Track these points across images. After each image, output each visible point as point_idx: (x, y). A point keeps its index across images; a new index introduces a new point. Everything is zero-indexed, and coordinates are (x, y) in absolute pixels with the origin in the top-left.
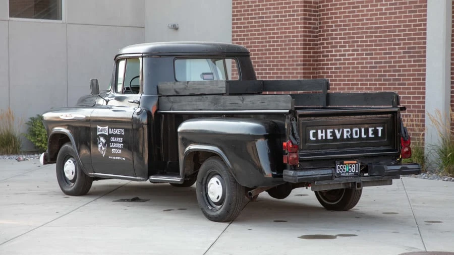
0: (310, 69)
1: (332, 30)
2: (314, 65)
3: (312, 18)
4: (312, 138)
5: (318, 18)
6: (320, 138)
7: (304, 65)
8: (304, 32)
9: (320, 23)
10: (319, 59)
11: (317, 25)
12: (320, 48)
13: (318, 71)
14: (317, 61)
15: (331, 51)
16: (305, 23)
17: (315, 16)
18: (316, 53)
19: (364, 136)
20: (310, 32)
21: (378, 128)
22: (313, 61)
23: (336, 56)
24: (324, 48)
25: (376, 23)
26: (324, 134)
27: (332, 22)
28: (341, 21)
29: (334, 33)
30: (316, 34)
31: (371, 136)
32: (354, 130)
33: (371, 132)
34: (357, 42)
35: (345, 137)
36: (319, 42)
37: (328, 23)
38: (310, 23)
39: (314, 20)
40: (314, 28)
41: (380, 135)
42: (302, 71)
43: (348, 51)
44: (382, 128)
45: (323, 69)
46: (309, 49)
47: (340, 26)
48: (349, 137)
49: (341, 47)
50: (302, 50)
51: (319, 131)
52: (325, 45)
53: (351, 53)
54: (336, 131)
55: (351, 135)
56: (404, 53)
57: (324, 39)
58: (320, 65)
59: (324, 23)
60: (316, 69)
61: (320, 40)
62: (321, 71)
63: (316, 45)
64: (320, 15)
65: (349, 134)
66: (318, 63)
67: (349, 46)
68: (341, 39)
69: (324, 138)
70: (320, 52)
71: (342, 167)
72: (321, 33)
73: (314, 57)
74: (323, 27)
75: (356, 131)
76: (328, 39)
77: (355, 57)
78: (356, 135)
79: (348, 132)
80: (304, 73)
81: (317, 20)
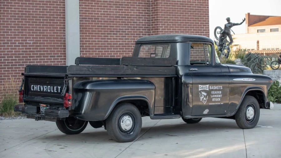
4: (32, 90)
6: (35, 90)
19: (52, 91)
21: (58, 87)
26: (36, 88)
31: (55, 91)
32: (48, 87)
33: (55, 89)
35: (45, 91)
41: (59, 91)
44: (60, 87)
48: (46, 91)
51: (35, 86)
54: (41, 86)
55: (47, 89)
65: (46, 89)
69: (36, 90)
71: (43, 108)
75: (49, 88)
78: (49, 90)
79: (46, 87)
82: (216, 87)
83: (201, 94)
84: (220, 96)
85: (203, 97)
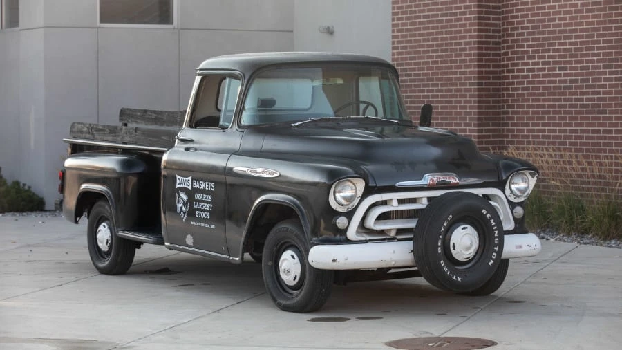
0: (488, 90)
1: (518, 35)
2: (496, 84)
3: (491, 16)
5: (501, 16)
7: (479, 84)
8: (479, 36)
9: (503, 24)
10: (502, 75)
11: (500, 27)
12: (503, 60)
13: (501, 93)
14: (499, 78)
15: (517, 65)
16: (479, 24)
17: (495, 13)
18: (499, 66)
20: (487, 37)
22: (494, 78)
23: (523, 70)
24: (509, 59)
25: (570, 25)
27: (519, 23)
28: (529, 22)
29: (520, 38)
30: (497, 40)
34: (548, 51)
36: (502, 51)
37: (513, 23)
38: (487, 25)
39: (494, 19)
40: (494, 31)
42: (477, 93)
43: (538, 63)
45: (507, 89)
46: (487, 61)
47: (527, 28)
49: (529, 58)
50: (476, 63)
52: (510, 55)
53: (541, 66)
56: (605, 67)
57: (508, 47)
58: (503, 84)
59: (509, 24)
60: (499, 90)
61: (503, 48)
62: (505, 92)
63: (499, 55)
64: (503, 13)
66: (502, 81)
67: (540, 57)
68: (529, 46)
70: (504, 66)
72: (505, 39)
73: (495, 72)
74: (506, 30)
76: (512, 47)
77: (546, 72)
80: (479, 96)
81: (499, 19)
82: (203, 186)
83: (179, 196)
84: (208, 205)
85: (181, 205)
